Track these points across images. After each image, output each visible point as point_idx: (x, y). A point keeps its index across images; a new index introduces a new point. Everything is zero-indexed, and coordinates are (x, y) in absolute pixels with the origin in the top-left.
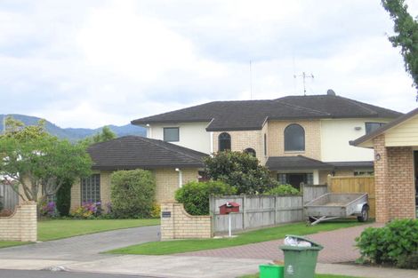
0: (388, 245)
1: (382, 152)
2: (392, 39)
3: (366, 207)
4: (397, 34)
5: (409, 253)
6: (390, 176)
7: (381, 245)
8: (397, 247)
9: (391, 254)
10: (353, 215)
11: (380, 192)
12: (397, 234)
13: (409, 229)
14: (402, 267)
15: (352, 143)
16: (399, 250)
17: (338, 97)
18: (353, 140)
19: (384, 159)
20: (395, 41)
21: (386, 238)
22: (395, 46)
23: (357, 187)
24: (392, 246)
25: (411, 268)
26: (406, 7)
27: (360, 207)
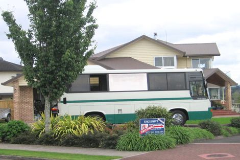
0: (7, 132)
1: (17, 88)
2: (8, 35)
3: (9, 115)
4: (10, 33)
5: (16, 136)
6: (21, 100)
7: (4, 133)
8: (11, 133)
9: (8, 137)
10: (3, 119)
11: (16, 107)
12: (11, 127)
13: (17, 125)
14: (13, 143)
15: (2, 84)
16: (12, 135)
17: (5, 61)
18: (3, 82)
19: (18, 92)
20: (9, 36)
21: (6, 130)
22: (9, 38)
23: (6, 105)
24: (8, 133)
25: (17, 143)
26: (15, 20)
27: (6, 115)
